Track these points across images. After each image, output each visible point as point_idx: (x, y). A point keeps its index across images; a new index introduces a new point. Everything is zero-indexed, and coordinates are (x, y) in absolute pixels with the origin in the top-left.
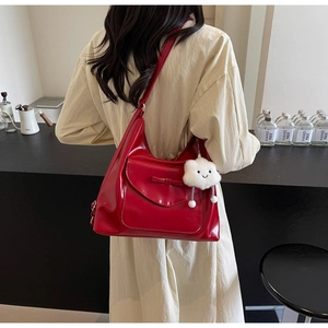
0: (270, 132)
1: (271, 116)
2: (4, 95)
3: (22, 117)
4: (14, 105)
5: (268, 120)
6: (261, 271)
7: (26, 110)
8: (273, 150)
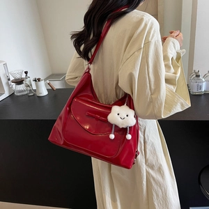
0: (200, 84)
1: (200, 74)
2: (26, 73)
3: (37, 86)
4: (32, 79)
5: (198, 76)
6: (200, 183)
7: (39, 81)
8: (203, 97)
